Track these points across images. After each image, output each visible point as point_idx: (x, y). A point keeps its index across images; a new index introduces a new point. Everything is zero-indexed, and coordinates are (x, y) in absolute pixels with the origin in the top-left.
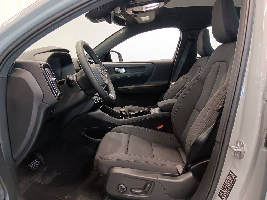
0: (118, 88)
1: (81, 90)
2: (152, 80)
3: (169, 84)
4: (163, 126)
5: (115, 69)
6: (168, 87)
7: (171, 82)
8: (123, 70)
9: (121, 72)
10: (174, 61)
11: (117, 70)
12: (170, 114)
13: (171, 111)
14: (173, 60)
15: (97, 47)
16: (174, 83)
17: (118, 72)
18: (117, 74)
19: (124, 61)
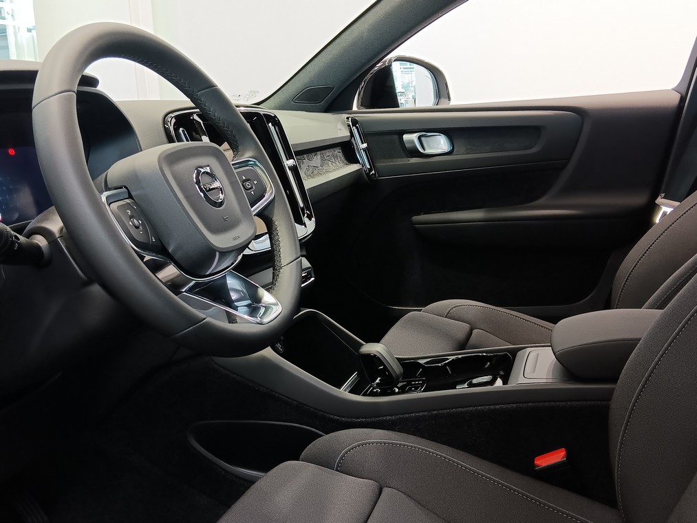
0: (415, 218)
1: (89, 282)
2: (573, 188)
3: (652, 208)
4: (569, 455)
5: (406, 137)
6: (647, 224)
7: (659, 200)
8: (439, 144)
9: (428, 151)
10: (683, 99)
11: (412, 142)
12: (608, 396)
13: (614, 380)
14: (676, 98)
15: (331, 45)
16: (676, 209)
17: (414, 153)
18: (414, 160)
19: (455, 102)
